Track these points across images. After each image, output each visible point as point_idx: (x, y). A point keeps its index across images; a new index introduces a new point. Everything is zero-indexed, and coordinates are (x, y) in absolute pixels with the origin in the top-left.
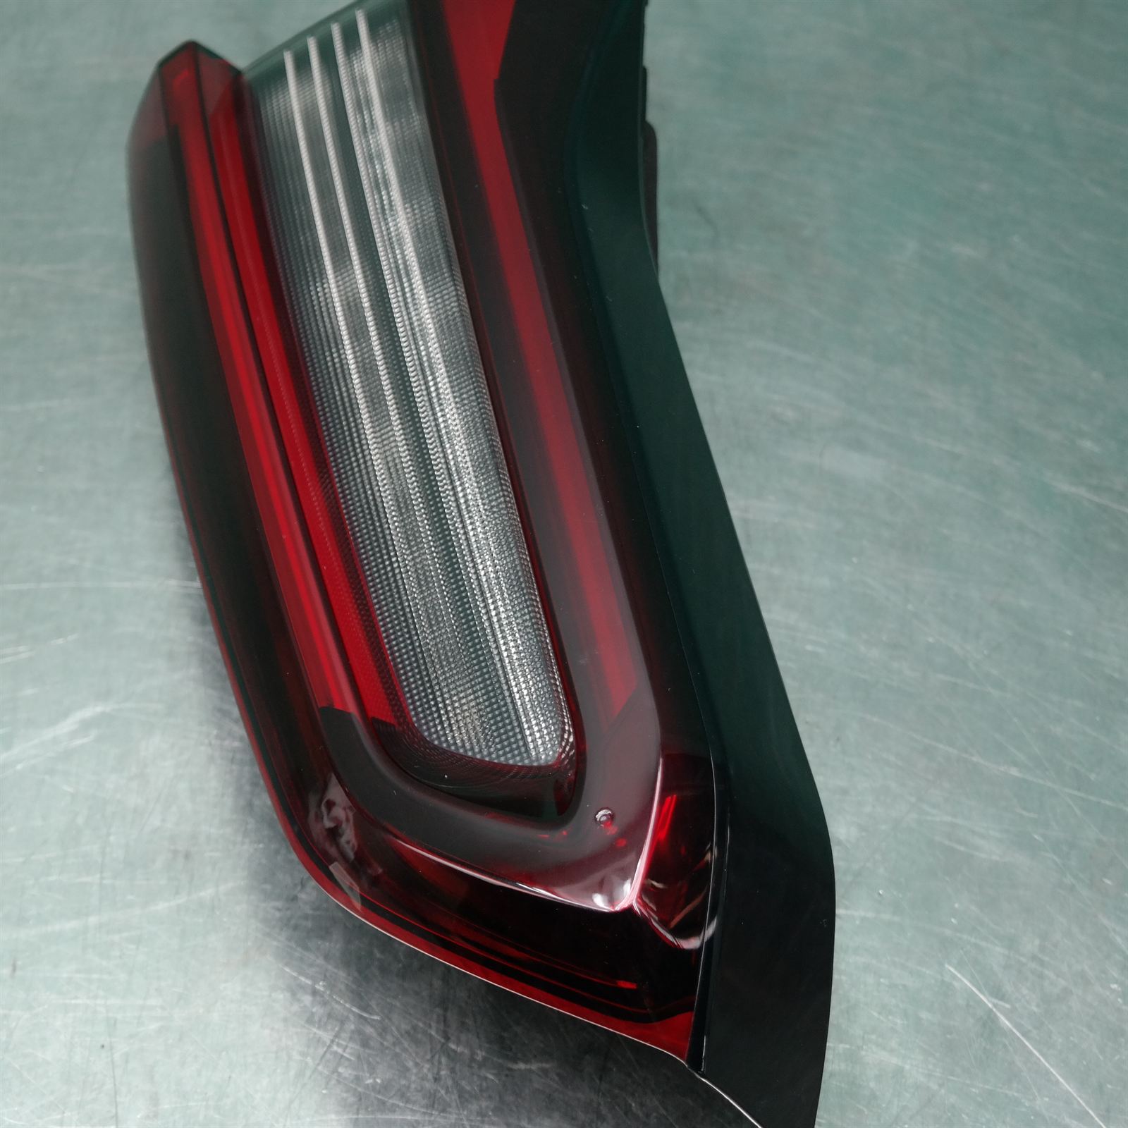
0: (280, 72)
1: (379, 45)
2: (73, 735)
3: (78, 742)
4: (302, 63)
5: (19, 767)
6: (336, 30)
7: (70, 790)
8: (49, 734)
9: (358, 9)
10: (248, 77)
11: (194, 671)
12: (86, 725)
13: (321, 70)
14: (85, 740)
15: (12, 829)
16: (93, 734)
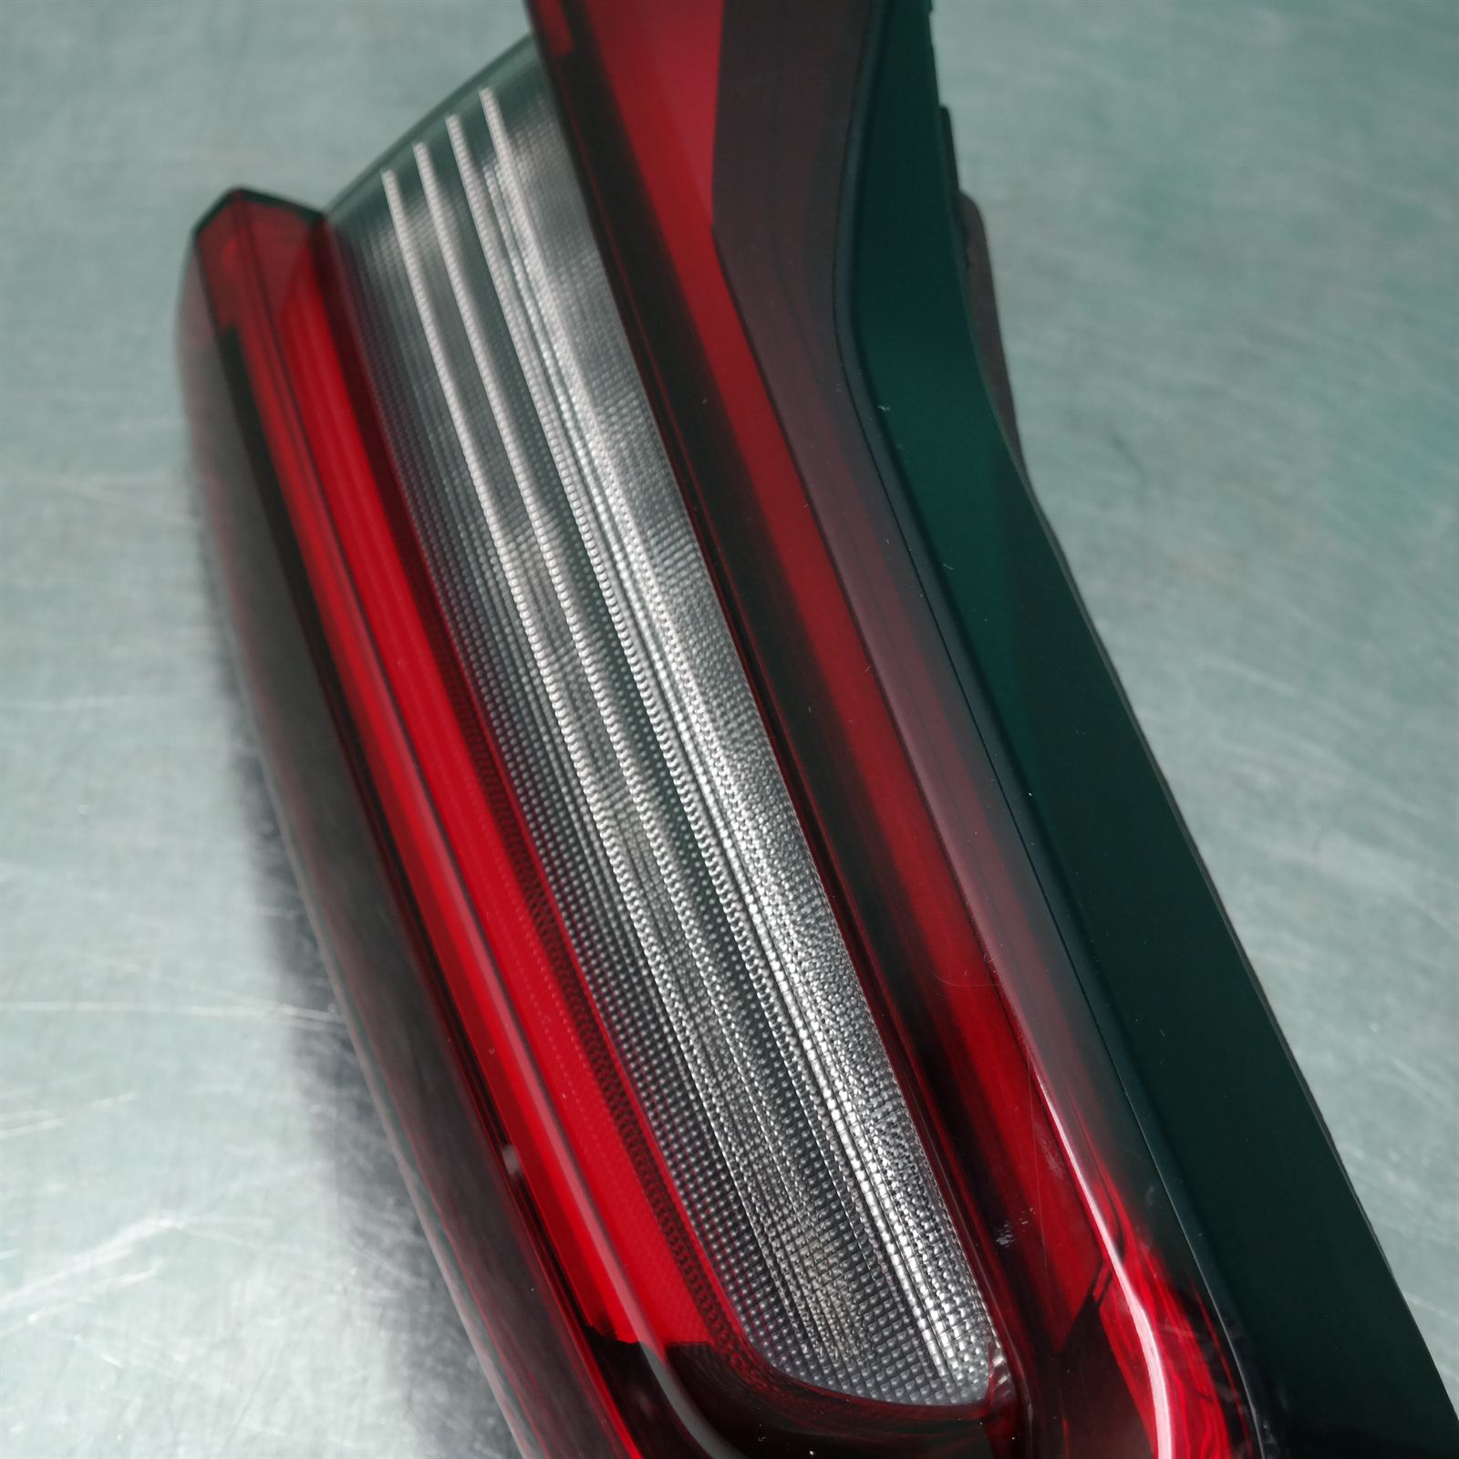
0: (379, 205)
1: (520, 142)
2: (123, 1266)
3: (130, 1279)
4: (411, 185)
5: (33, 1318)
6: (453, 125)
7: (117, 1363)
8: (82, 1263)
9: (484, 88)
10: (335, 220)
11: (321, 1165)
12: (144, 1250)
13: (440, 193)
14: (141, 1276)
15: (17, 1429)
16: (157, 1264)
